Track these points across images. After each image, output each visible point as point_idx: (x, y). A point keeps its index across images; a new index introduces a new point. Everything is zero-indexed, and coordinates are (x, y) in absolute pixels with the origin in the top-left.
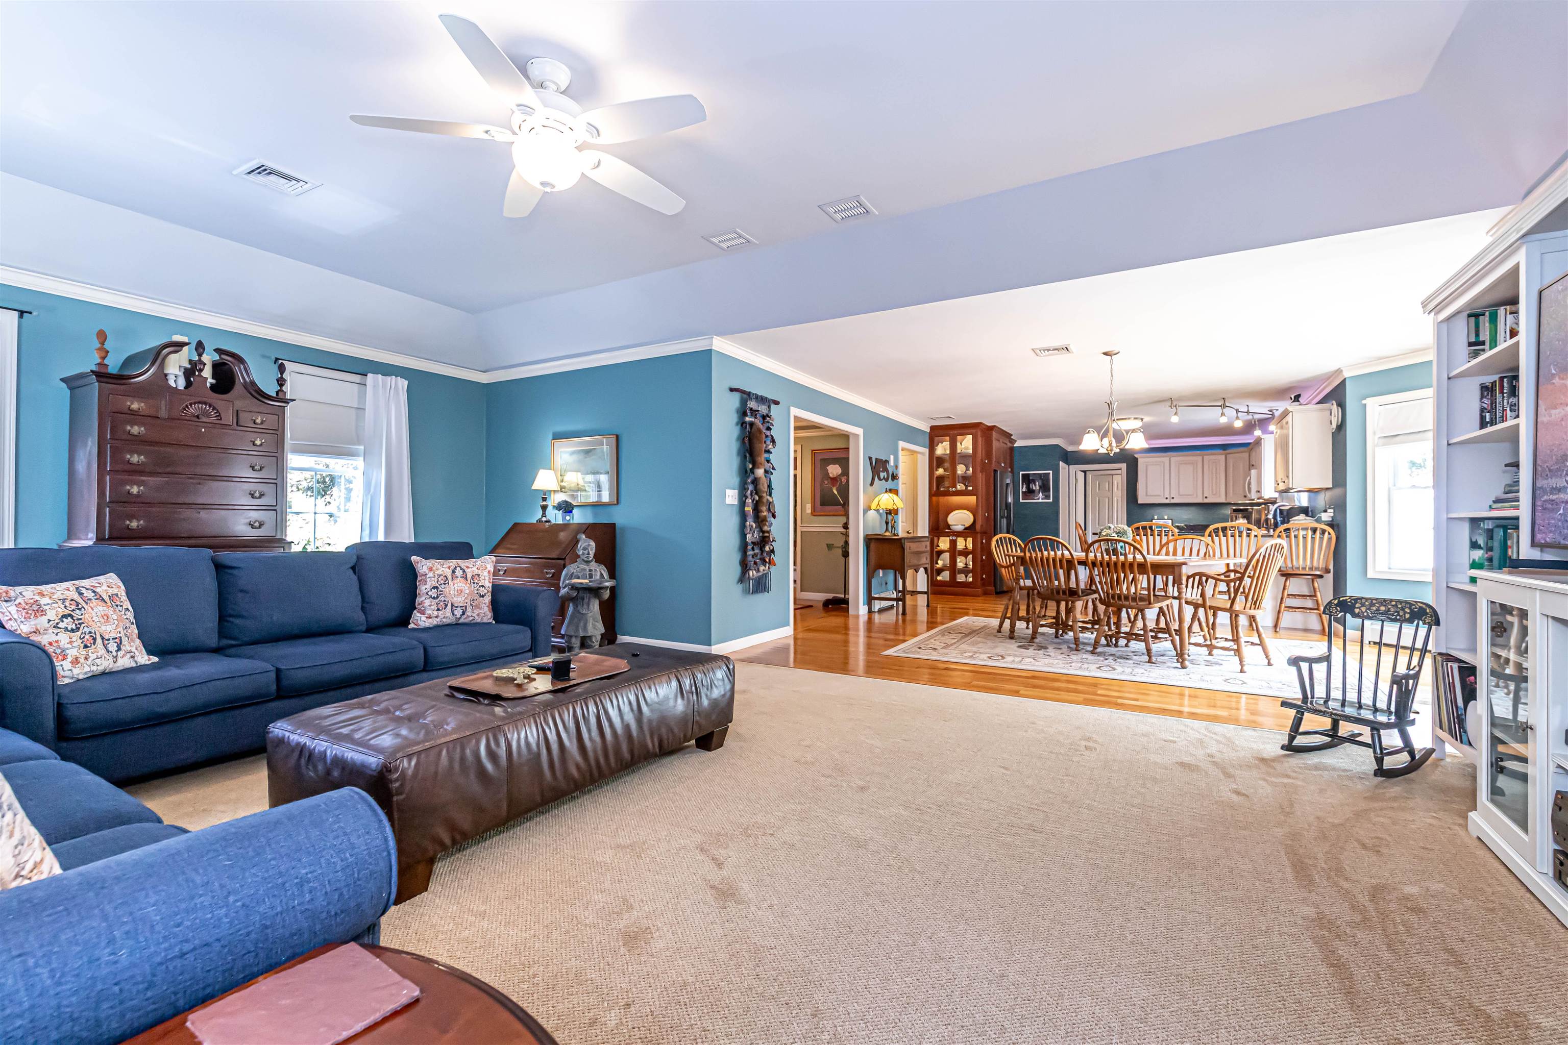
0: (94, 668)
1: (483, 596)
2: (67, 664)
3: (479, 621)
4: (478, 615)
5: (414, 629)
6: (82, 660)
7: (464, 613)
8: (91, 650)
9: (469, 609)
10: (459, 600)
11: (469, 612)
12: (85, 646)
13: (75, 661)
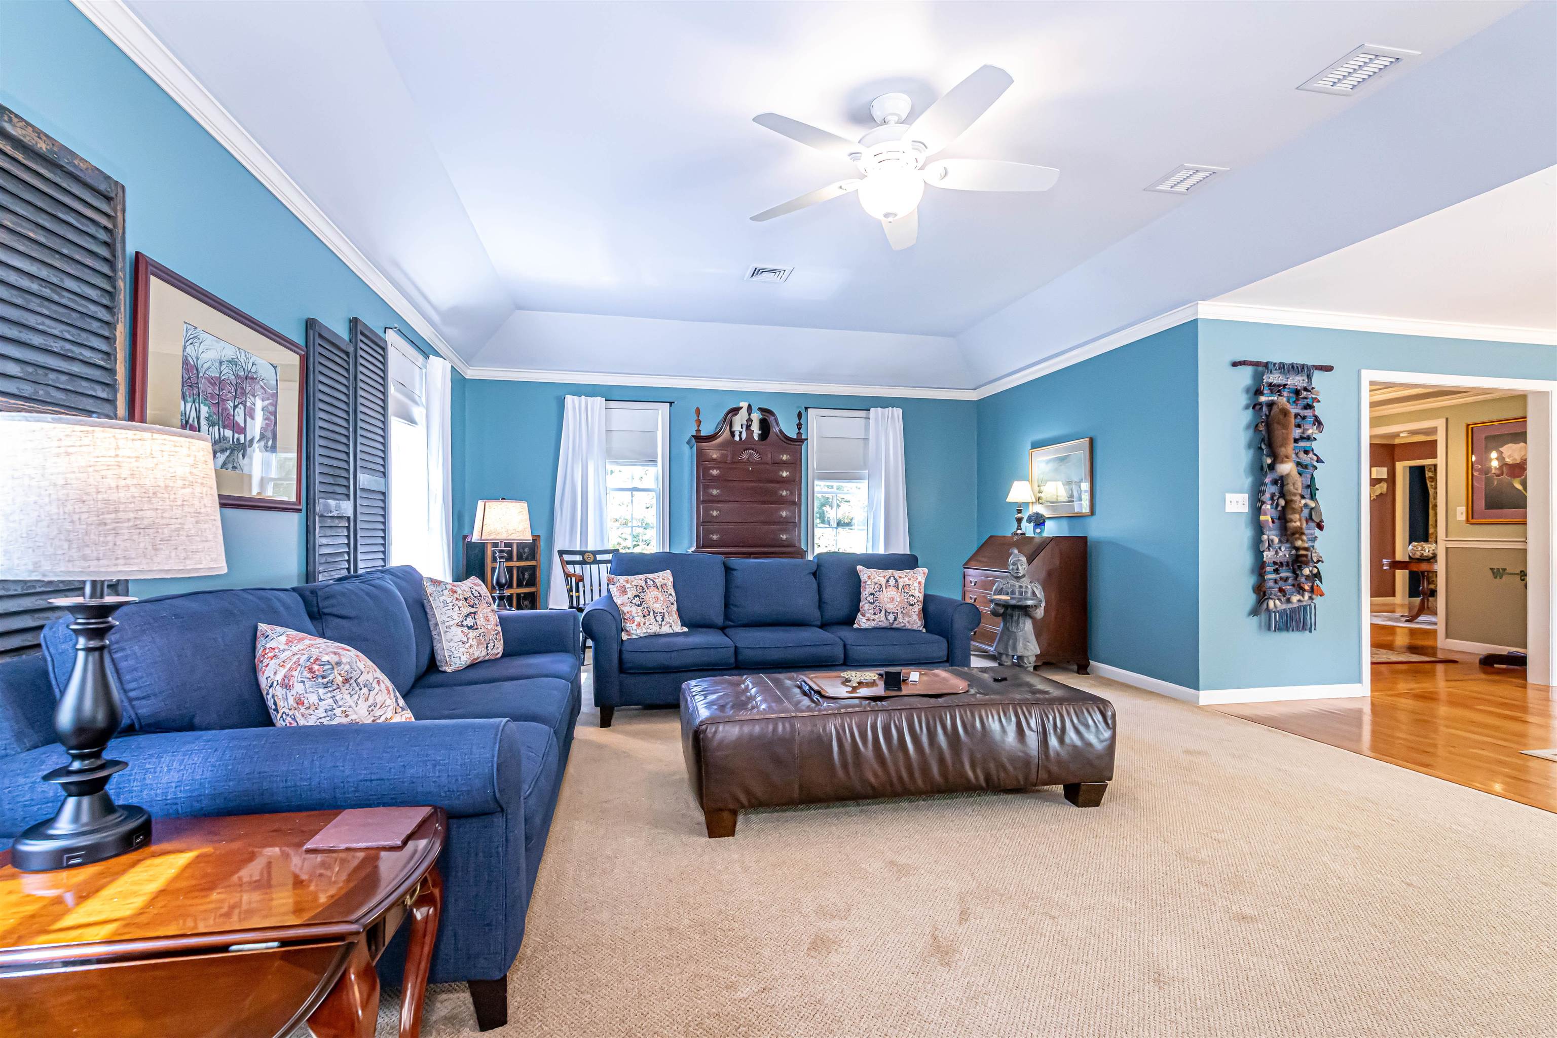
0: (648, 631)
1: (912, 605)
3: (909, 627)
4: (908, 622)
5: (858, 629)
6: (642, 625)
7: (895, 619)
8: (647, 619)
9: (900, 616)
10: (891, 607)
11: (900, 619)
12: (644, 616)
13: (639, 625)
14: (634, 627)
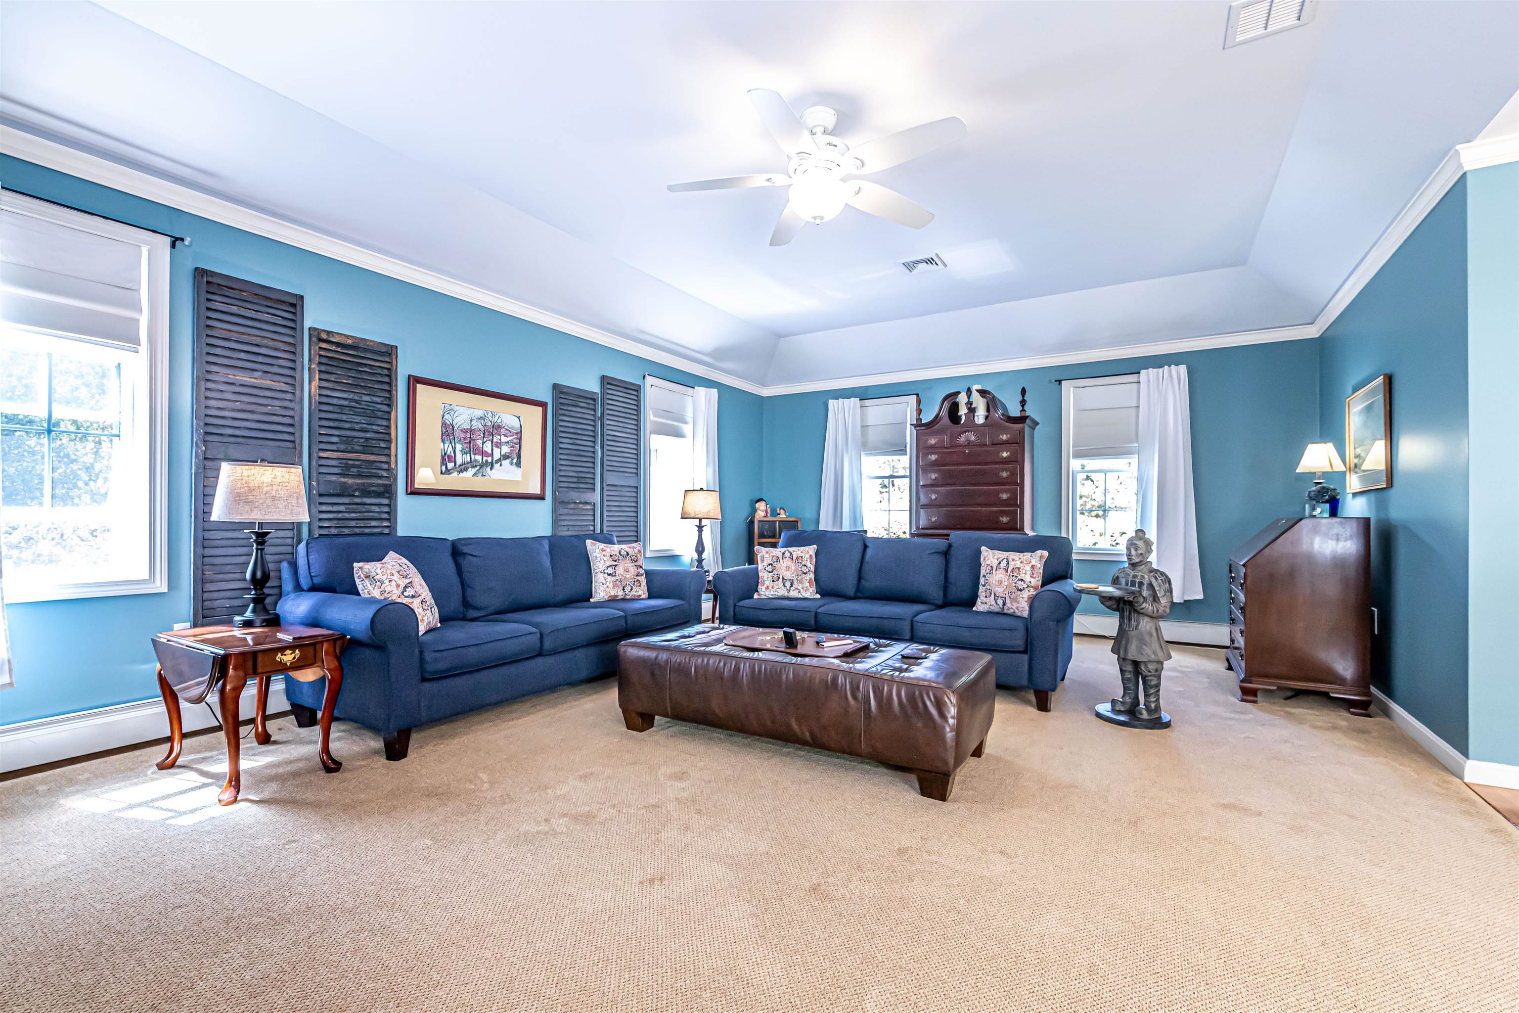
0: (776, 593)
1: (1021, 590)
2: (763, 588)
3: (1019, 614)
4: (1017, 608)
5: (976, 611)
6: (770, 588)
7: (1004, 604)
8: (775, 584)
9: (1008, 601)
10: (999, 590)
11: (1008, 604)
12: (773, 581)
13: (767, 588)
14: (764, 589)
